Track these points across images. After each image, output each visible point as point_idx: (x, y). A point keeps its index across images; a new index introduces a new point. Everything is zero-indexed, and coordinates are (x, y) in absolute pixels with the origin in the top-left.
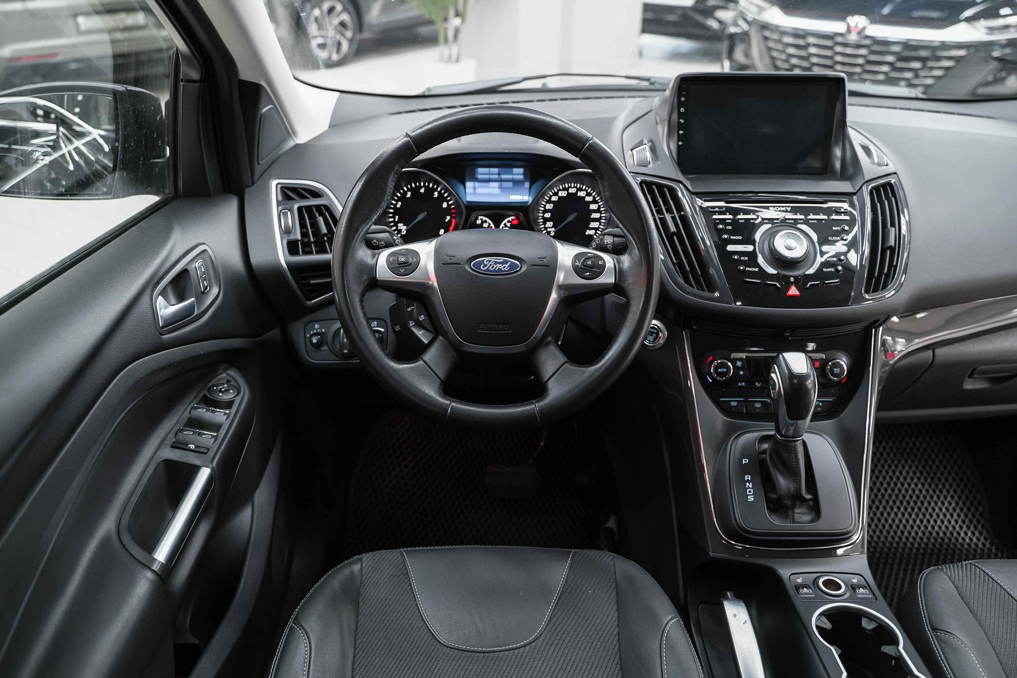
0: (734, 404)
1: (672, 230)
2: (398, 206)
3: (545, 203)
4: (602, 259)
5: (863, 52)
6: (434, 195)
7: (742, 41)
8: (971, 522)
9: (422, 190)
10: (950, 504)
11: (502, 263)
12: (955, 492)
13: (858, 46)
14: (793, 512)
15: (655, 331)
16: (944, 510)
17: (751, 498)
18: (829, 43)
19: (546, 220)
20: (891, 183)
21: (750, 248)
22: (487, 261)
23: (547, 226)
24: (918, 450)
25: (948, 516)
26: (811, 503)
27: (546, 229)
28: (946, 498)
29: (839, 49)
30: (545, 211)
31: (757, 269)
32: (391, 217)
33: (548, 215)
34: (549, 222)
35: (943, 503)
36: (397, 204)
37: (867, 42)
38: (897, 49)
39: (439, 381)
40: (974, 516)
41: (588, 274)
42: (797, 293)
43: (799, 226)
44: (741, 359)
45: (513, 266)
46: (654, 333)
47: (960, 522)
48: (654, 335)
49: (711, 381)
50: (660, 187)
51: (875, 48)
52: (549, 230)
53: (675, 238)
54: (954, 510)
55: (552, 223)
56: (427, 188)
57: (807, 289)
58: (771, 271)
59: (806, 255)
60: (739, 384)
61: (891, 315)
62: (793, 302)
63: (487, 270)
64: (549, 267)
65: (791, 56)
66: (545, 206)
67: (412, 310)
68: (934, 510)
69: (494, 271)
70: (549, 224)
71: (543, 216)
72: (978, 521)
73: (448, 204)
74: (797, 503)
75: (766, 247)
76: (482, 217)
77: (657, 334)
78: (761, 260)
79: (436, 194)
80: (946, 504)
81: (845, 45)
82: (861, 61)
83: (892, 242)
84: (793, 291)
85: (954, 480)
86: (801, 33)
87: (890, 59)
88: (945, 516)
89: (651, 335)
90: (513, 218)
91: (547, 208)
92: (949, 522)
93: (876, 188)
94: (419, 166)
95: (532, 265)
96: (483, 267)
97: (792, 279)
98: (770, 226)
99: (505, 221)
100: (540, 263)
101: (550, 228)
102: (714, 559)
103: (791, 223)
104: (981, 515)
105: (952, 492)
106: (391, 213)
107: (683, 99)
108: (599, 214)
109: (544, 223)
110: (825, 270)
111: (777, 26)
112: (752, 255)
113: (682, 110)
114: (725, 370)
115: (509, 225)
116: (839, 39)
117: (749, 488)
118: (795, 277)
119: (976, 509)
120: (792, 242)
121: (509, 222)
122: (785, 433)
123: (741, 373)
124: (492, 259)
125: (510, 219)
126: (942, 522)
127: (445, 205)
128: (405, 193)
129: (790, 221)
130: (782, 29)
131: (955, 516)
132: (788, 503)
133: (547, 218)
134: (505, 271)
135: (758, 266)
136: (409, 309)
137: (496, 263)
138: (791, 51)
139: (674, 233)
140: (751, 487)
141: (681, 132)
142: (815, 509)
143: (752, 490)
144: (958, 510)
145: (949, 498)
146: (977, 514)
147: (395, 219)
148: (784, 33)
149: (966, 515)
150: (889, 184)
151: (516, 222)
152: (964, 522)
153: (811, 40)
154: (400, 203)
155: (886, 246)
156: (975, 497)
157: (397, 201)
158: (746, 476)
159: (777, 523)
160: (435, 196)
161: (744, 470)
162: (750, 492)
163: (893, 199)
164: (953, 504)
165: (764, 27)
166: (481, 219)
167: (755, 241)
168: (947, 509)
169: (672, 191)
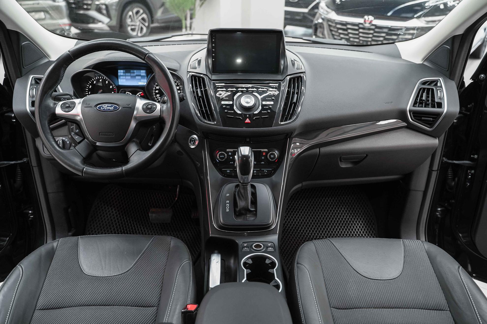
0: (228, 171)
1: (199, 95)
2: (90, 87)
3: (156, 86)
4: (156, 105)
5: (372, 32)
6: (106, 82)
7: (320, 27)
8: (369, 232)
9: (101, 80)
10: (361, 224)
11: (110, 107)
12: (364, 219)
13: (369, 29)
14: (246, 216)
15: (194, 140)
16: (358, 227)
17: (228, 210)
18: (356, 28)
19: (156, 94)
20: (301, 76)
21: (231, 103)
22: (104, 106)
23: (157, 96)
24: (349, 201)
25: (360, 230)
26: (255, 212)
27: (157, 97)
28: (359, 222)
29: (361, 30)
30: (156, 90)
31: (233, 112)
32: (87, 92)
33: (157, 91)
34: (158, 94)
35: (358, 224)
36: (89, 86)
37: (373, 27)
38: (386, 30)
40: (371, 229)
41: (148, 111)
42: (249, 121)
43: (254, 93)
44: (231, 152)
45: (115, 108)
46: (193, 140)
47: (365, 233)
48: (193, 141)
49: (218, 161)
50: (199, 77)
51: (377, 30)
52: (158, 98)
53: (201, 99)
54: (363, 227)
55: (159, 95)
56: (103, 79)
57: (254, 120)
58: (239, 112)
59: (255, 105)
60: (231, 163)
61: (293, 132)
62: (248, 125)
63: (104, 109)
64: (132, 108)
65: (340, 34)
66: (156, 87)
67: (73, 128)
68: (357, 227)
69: (107, 110)
70: (158, 95)
71: (155, 92)
72: (373, 232)
73: (112, 86)
74: (248, 212)
75: (238, 103)
76: (127, 92)
77: (195, 141)
78: (235, 107)
79: (107, 82)
80: (359, 225)
81: (363, 29)
82: (371, 36)
83: (295, 100)
84: (248, 121)
85: (363, 214)
86: (344, 23)
87: (383, 35)
88: (358, 230)
89: (192, 142)
90: (141, 92)
91: (156, 88)
92: (360, 232)
93: (294, 78)
94: (91, 68)
95: (123, 108)
96: (102, 108)
97: (248, 116)
98: (241, 93)
99: (138, 94)
100: (127, 106)
101: (158, 97)
102: (212, 237)
103: (251, 92)
104: (374, 229)
105: (362, 219)
106: (87, 90)
107: (213, 40)
108: (180, 91)
109: (156, 95)
110: (263, 112)
111: (334, 20)
112: (232, 106)
113: (213, 45)
114: (223, 156)
115: (139, 96)
116: (361, 26)
117: (227, 206)
118: (249, 115)
119: (372, 227)
120: (248, 100)
121: (139, 94)
122: (243, 181)
123: (231, 158)
124: (107, 105)
125: (140, 93)
126: (357, 232)
127: (111, 87)
128: (93, 82)
129: (250, 91)
130: (336, 21)
131: (363, 230)
132: (244, 212)
133: (157, 93)
134: (111, 110)
135: (234, 110)
136: (72, 127)
137: (108, 106)
138: (340, 31)
139: (200, 96)
140: (228, 205)
141: (213, 55)
142: (255, 213)
144: (364, 227)
145: (361, 222)
146: (372, 229)
147: (89, 93)
148: (337, 23)
149: (368, 229)
151: (142, 95)
152: (366, 232)
153: (349, 26)
154: (91, 86)
155: (293, 102)
156: (372, 221)
157: (89, 85)
158: (227, 201)
159: (239, 221)
160: (106, 83)
161: (227, 198)
162: (228, 208)
163: (300, 83)
164: (363, 225)
165: (329, 20)
166: (127, 93)
167: (234, 100)
168: (360, 227)
169: (203, 79)
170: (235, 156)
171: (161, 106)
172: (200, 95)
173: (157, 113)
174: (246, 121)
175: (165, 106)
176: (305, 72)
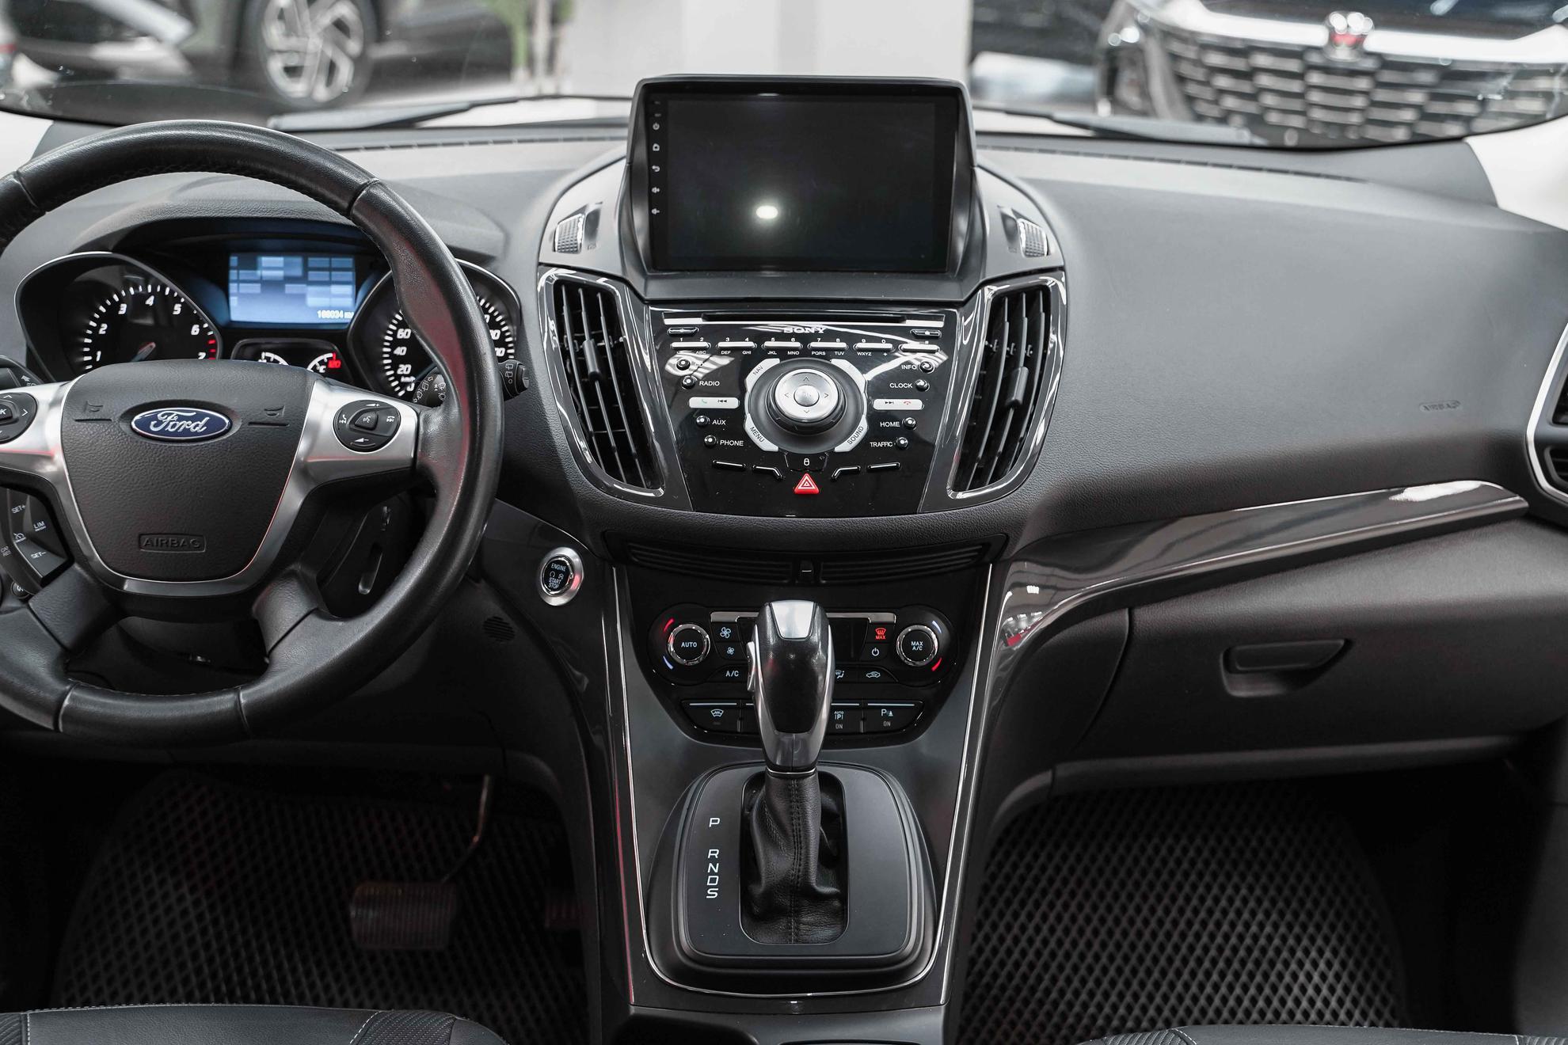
0: (717, 713)
1: (591, 370)
2: (102, 331)
3: (394, 328)
4: (396, 413)
5: (1363, 84)
6: (173, 310)
7: (1133, 63)
8: (1370, 1002)
9: (150, 301)
10: (1329, 965)
11: (193, 419)
12: (1341, 940)
13: (1353, 73)
14: (799, 922)
15: (563, 569)
16: (1316, 978)
17: (713, 894)
18: (1293, 65)
19: (397, 361)
20: (1047, 287)
21: (732, 403)
22: (163, 416)
23: (399, 372)
24: (1269, 853)
25: (1325, 991)
26: (837, 904)
27: (398, 377)
28: (1321, 952)
29: (1315, 78)
30: (396, 343)
31: (740, 443)
32: (87, 354)
33: (400, 351)
34: (405, 364)
35: (1315, 965)
36: (99, 327)
37: (1369, 64)
38: (1426, 77)
39: (58, 648)
40: (1375, 988)
41: (362, 440)
42: (814, 487)
43: (834, 362)
44: (728, 624)
45: (213, 424)
46: (561, 572)
47: (1348, 1004)
48: (561, 576)
49: (671, 667)
50: (591, 290)
51: (1388, 76)
52: (403, 379)
53: (597, 385)
54: (1338, 977)
55: (409, 366)
56: (160, 297)
57: (834, 480)
58: (767, 445)
59: (838, 414)
60: (728, 673)
61: (1012, 535)
62: (807, 504)
63: (162, 432)
64: (290, 426)
65: (1222, 92)
66: (395, 332)
67: (22, 512)
68: (1309, 977)
69: (175, 433)
70: (405, 369)
71: (391, 353)
72: (1384, 1001)
73: (201, 328)
74: (806, 902)
75: (762, 403)
76: (268, 354)
77: (567, 574)
78: (749, 425)
79: (178, 309)
80: (1322, 966)
81: (1327, 69)
82: (1359, 102)
83: (1018, 394)
84: (807, 484)
85: (1338, 915)
86: (1238, 45)
87: (1417, 97)
88: (1318, 990)
89: (556, 577)
90: (330, 355)
91: (399, 337)
92: (1326, 1002)
93: (1014, 296)
94: (111, 248)
95: (251, 423)
96: (155, 426)
97: (807, 462)
98: (777, 361)
99: (316, 362)
100: (267, 418)
101: (405, 376)
102: (638, 1018)
103: (820, 357)
104: (1389, 987)
105: (1334, 941)
106: (87, 345)
107: (656, 127)
108: (503, 350)
109: (395, 367)
110: (874, 444)
111: (1193, 33)
112: (737, 415)
113: (656, 147)
114: (695, 644)
115: (322, 369)
116: (1315, 59)
117: (712, 873)
118: (814, 458)
119: (1381, 975)
120: (811, 392)
121: (322, 363)
122: (782, 761)
123: (731, 651)
124: (175, 412)
125: (325, 357)
126: (1312, 1002)
127: (195, 330)
128: (116, 306)
129: (819, 353)
130: (1206, 39)
131: (1339, 991)
132: (786, 902)
133: (399, 356)
134: (196, 433)
135: (745, 436)
136: (16, 510)
137: (181, 418)
138: (1223, 82)
139: (594, 374)
140: (716, 871)
141: (655, 190)
142: (838, 909)
143: (717, 877)
144: (1345, 978)
145: (1328, 954)
146: (1383, 987)
147: (95, 356)
148: (1206, 47)
149: (1361, 989)
150: (1044, 289)
151: (335, 364)
152: (1355, 1002)
153: (1262, 60)
154: (105, 326)
155: (1008, 402)
156: (1378, 950)
157: (99, 322)
158: (710, 851)
159: (766, 943)
160: (175, 313)
161: (712, 837)
162: (713, 880)
163: (1043, 315)
164: (1336, 966)
165: (1170, 33)
166: (266, 358)
167: (743, 390)
168: (1323, 977)
169: (609, 297)
170: (751, 645)
171: (418, 415)
172: (594, 367)
173: (399, 447)
174: (800, 487)
175: (436, 418)
176: (1062, 268)
